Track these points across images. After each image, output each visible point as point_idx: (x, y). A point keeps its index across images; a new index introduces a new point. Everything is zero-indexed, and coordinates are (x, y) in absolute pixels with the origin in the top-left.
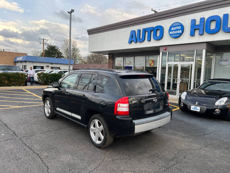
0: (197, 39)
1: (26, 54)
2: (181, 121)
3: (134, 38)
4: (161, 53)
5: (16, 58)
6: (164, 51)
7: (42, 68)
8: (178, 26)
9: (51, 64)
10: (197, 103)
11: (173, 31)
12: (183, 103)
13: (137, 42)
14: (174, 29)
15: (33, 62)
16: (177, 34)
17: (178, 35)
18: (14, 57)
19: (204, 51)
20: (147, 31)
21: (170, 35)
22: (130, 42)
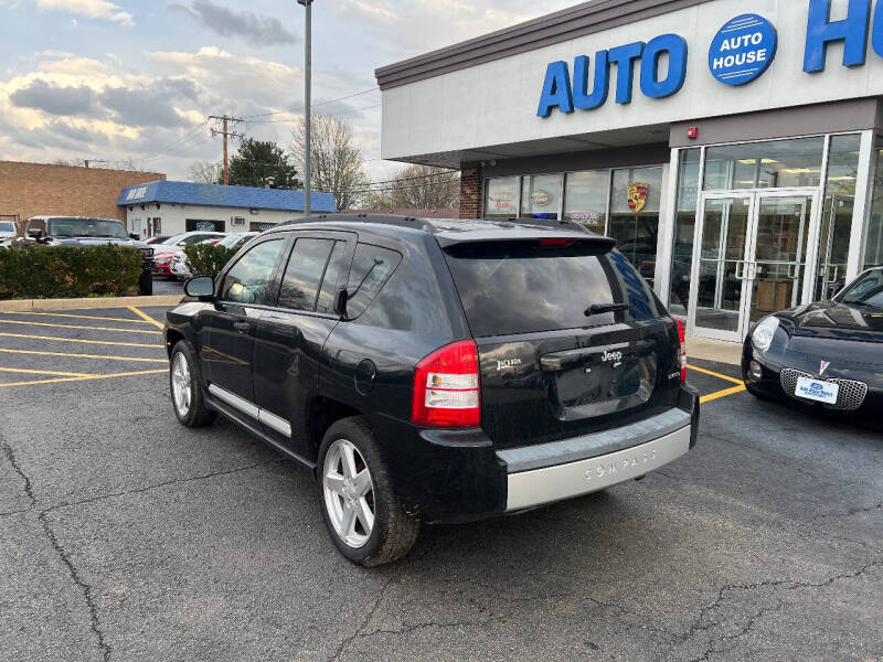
0: (838, 83)
1: (162, 176)
2: (747, 444)
3: (561, 92)
4: (674, 153)
5: (125, 192)
6: (688, 142)
7: (220, 226)
8: (751, 31)
9: (252, 210)
10: (824, 365)
11: (726, 53)
12: (761, 365)
13: (572, 111)
14: (733, 47)
15: (183, 205)
16: (746, 66)
17: (750, 72)
18: (119, 189)
19: (867, 138)
20: (616, 63)
21: (716, 73)
22: (547, 112)
